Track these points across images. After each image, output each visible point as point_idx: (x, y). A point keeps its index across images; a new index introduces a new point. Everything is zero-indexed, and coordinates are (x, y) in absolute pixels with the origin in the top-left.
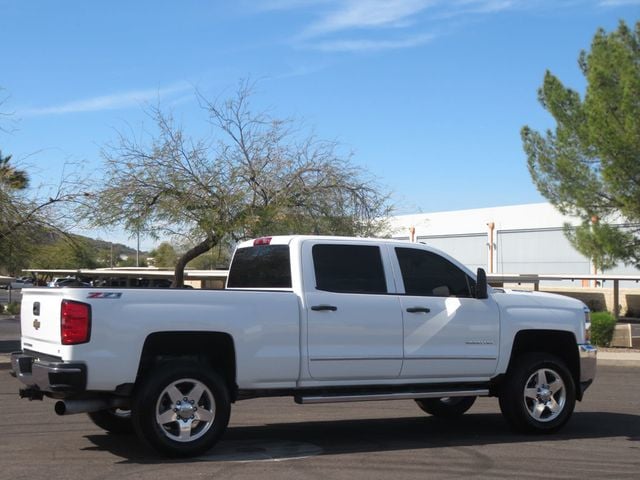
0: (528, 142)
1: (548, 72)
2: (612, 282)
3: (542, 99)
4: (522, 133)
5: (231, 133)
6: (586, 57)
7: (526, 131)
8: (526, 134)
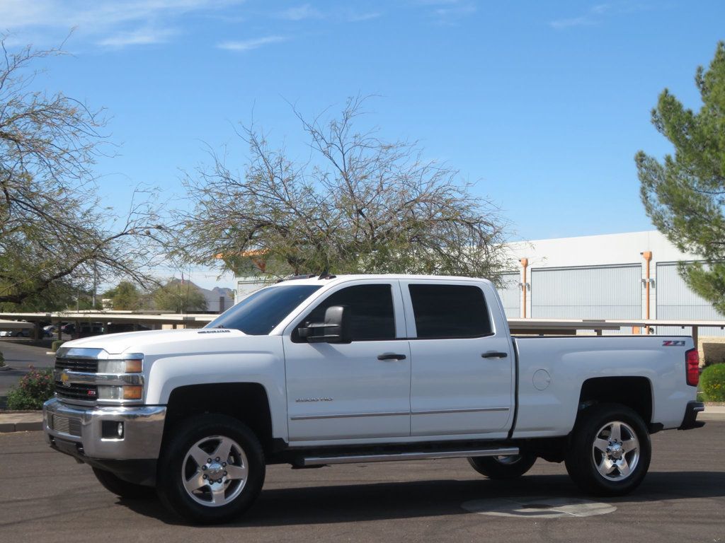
0: (644, 170)
1: (666, 91)
2: (691, 328)
3: (656, 122)
4: (636, 160)
5: (331, 158)
6: (703, 74)
7: (641, 158)
8: (642, 161)
